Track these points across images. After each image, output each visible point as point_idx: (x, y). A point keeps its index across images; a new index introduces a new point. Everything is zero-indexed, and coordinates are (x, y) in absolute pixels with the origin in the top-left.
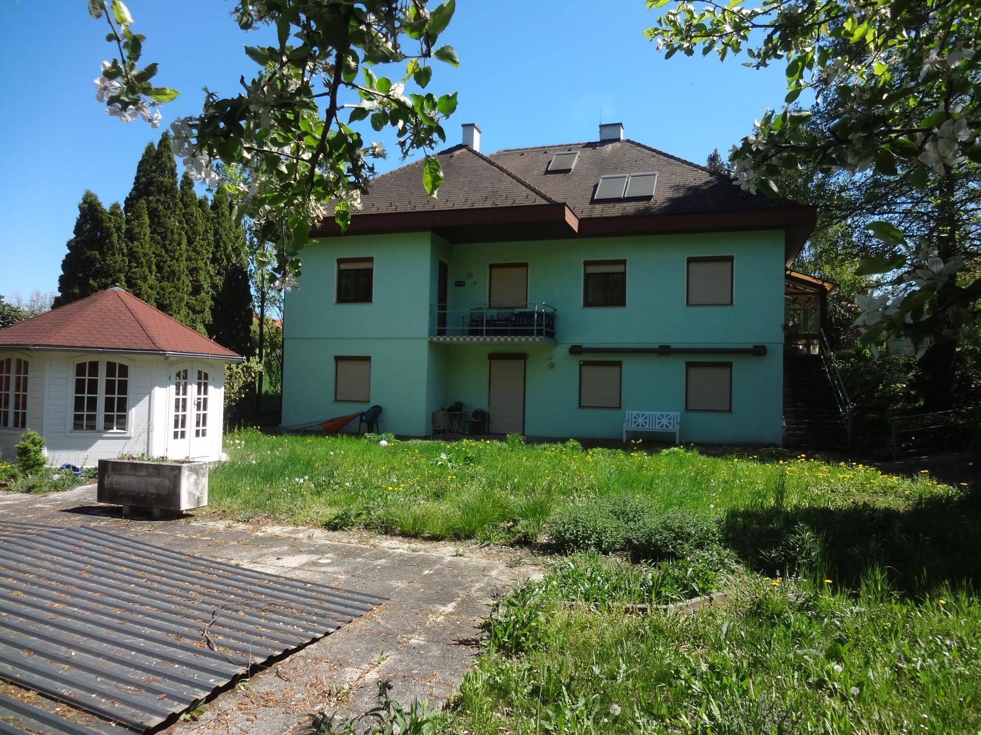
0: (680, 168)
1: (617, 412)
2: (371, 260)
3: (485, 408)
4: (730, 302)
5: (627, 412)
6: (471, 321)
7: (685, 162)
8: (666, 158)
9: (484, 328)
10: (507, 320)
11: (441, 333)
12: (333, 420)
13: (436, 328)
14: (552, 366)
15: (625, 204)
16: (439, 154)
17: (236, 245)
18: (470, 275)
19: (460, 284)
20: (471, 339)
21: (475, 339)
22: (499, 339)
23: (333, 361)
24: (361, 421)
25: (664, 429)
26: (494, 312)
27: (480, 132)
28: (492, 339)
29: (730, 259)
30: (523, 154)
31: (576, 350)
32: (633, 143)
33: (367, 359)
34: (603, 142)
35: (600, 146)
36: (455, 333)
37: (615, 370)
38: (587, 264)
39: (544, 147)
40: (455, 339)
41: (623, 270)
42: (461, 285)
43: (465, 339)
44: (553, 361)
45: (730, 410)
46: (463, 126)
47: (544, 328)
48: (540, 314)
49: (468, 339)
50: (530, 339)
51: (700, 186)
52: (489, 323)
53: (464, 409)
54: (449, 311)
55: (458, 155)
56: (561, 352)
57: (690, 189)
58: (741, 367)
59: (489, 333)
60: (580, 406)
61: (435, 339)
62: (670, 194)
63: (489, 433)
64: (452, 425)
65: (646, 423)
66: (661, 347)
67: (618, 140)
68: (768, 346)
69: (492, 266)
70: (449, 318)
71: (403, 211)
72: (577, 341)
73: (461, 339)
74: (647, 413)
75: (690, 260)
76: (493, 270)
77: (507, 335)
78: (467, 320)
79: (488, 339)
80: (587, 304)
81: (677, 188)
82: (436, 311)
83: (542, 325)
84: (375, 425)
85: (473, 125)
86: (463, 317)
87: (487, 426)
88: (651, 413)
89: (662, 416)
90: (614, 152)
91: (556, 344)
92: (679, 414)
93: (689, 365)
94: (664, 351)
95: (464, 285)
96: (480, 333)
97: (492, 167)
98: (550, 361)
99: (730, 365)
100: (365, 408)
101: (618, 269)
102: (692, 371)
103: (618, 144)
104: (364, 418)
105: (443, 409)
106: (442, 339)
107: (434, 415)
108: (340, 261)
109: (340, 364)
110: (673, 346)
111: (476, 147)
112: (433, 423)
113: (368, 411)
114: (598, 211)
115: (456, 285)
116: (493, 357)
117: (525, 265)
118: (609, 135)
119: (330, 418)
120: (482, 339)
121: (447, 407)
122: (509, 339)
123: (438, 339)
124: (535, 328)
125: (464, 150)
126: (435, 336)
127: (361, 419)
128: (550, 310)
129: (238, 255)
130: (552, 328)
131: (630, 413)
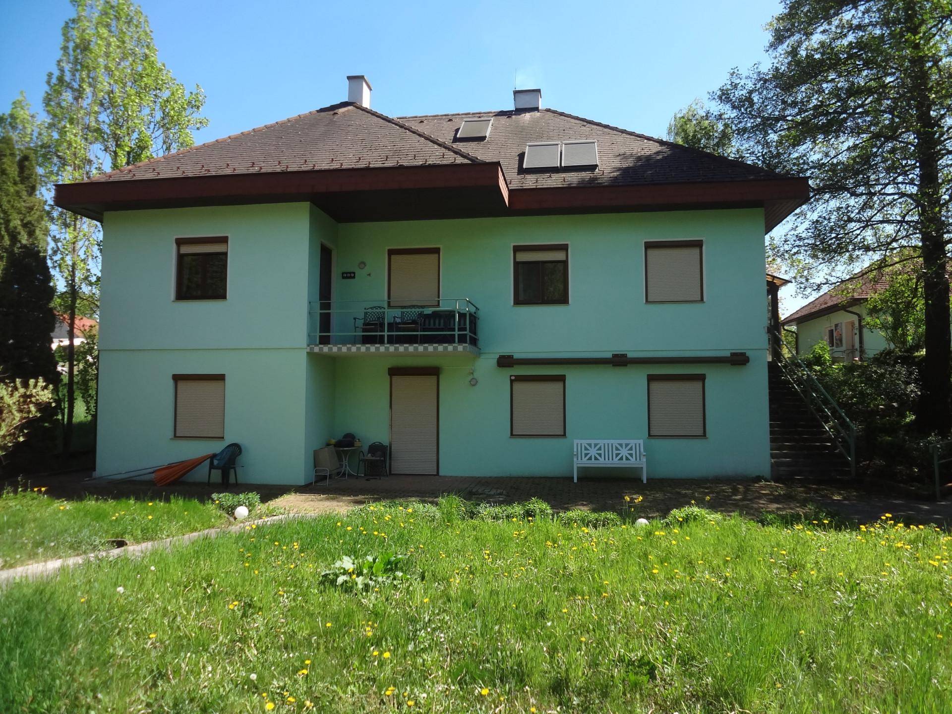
0: (621, 138)
1: (561, 441)
2: (224, 240)
3: (385, 441)
4: (699, 298)
5: (576, 442)
6: (365, 324)
7: (623, 132)
8: (601, 128)
9: (386, 333)
10: (414, 322)
11: (324, 341)
12: (170, 467)
13: (318, 334)
14: (474, 383)
15: (563, 175)
16: (318, 111)
17: (29, 219)
18: (363, 264)
19: (349, 276)
20: (368, 349)
21: (373, 349)
22: (406, 349)
23: (171, 382)
24: (212, 466)
25: (624, 464)
26: (397, 312)
27: (371, 90)
28: (396, 349)
29: (698, 244)
30: (422, 122)
31: (505, 362)
32: (554, 112)
33: (221, 378)
34: (519, 111)
35: (515, 115)
36: (344, 341)
37: (557, 386)
38: (517, 249)
39: (448, 115)
40: (344, 349)
41: (564, 259)
42: (351, 277)
43: (358, 349)
44: (476, 375)
45: (704, 435)
46: (349, 78)
47: (467, 332)
48: (462, 316)
49: (363, 349)
50: (450, 348)
51: (650, 156)
52: (391, 326)
53: (357, 444)
54: (334, 311)
55: (343, 113)
56: (486, 364)
57: (639, 158)
58: (715, 379)
59: (392, 340)
60: (512, 434)
61: (316, 350)
62: (617, 163)
63: (391, 474)
64: (341, 466)
65: (600, 455)
66: (615, 356)
67: (536, 109)
68: (748, 354)
69: (391, 252)
70: (334, 322)
71: (270, 170)
72: (506, 350)
73: (354, 349)
74: (601, 442)
75: (649, 246)
76: (393, 257)
77: (416, 343)
78: (360, 323)
79: (392, 348)
80: (518, 302)
81: (624, 156)
82: (318, 311)
83: (465, 329)
84: (232, 471)
85: (361, 78)
86: (355, 319)
87: (388, 465)
88: (606, 442)
89: (621, 445)
90: (535, 122)
91: (479, 354)
92: (641, 442)
93: (651, 378)
94: (620, 361)
95: (354, 277)
96: (381, 341)
97: (390, 124)
98: (471, 377)
99: (702, 378)
100: (217, 447)
101: (559, 256)
102: (655, 386)
103: (537, 114)
104: (216, 462)
105: (328, 445)
106: (326, 349)
107: (316, 454)
108: (180, 242)
109: (182, 385)
110: (630, 355)
111: (366, 103)
112: (315, 467)
113: (223, 451)
114: (530, 182)
115: (343, 278)
116: (395, 372)
117: (436, 251)
118: (525, 102)
119: (166, 463)
120: (382, 349)
121: (333, 441)
122: (421, 348)
123: (321, 349)
124: (456, 333)
125: (350, 108)
126: (316, 345)
127: (212, 463)
128: (473, 310)
129: (31, 234)
130: (475, 334)
131: (578, 443)
